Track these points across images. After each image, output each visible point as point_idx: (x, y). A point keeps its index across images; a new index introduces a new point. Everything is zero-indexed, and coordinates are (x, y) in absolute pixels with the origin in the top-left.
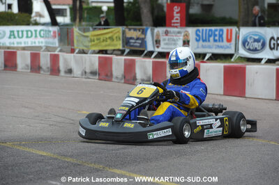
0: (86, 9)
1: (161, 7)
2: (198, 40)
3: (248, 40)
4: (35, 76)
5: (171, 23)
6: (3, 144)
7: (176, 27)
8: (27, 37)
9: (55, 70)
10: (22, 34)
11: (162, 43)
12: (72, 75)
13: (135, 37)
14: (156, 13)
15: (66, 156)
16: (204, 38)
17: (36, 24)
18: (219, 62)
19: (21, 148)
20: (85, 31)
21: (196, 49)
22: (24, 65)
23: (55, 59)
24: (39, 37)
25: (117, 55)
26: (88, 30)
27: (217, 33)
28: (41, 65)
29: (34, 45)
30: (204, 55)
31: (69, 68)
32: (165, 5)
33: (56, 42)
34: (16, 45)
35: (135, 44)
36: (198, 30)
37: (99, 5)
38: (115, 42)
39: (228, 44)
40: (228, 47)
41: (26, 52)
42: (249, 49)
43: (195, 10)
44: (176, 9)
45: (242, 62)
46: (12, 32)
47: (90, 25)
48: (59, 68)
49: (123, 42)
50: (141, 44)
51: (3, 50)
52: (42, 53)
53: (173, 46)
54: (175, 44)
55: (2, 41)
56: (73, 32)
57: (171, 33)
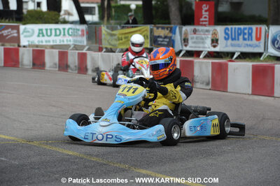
0: (114, 7)
1: (190, 5)
2: (226, 39)
3: (278, 39)
4: (63, 75)
5: (200, 21)
6: (31, 143)
7: (205, 25)
8: (56, 35)
9: (82, 69)
10: (51, 33)
11: (190, 41)
13: (163, 36)
15: (92, 155)
16: (233, 37)
17: (65, 22)
18: (248, 61)
19: (48, 147)
20: (112, 30)
21: (224, 47)
22: (52, 64)
23: (82, 57)
24: (67, 35)
26: (116, 29)
27: (246, 31)
28: (69, 64)
29: (62, 43)
30: (233, 54)
31: (96, 66)
32: (194, 3)
33: (84, 41)
34: (44, 43)
35: (163, 43)
36: (227, 29)
37: (127, 3)
39: (257, 42)
40: (257, 46)
41: (54, 50)
42: (279, 48)
43: (224, 8)
44: (205, 7)
45: (271, 61)
46: (41, 30)
47: (118, 24)
48: (86, 66)
49: (151, 41)
50: (168, 42)
51: (31, 49)
52: (70, 52)
53: (201, 45)
54: (203, 43)
55: (31, 39)
56: (101, 31)
57: (199, 31)
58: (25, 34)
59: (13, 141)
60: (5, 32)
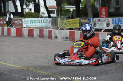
0: (63, 10)
1: (97, 9)
2: (113, 23)
4: (41, 39)
5: (101, 16)
6: (29, 69)
7: (104, 18)
8: (38, 23)
9: (50, 37)
10: (36, 21)
11: (97, 25)
12: (57, 39)
13: (85, 22)
17: (42, 17)
19: (36, 71)
21: (112, 27)
22: (37, 35)
23: (50, 32)
24: (43, 23)
25: (77, 30)
26: (64, 20)
27: (122, 20)
28: (44, 35)
29: (41, 26)
31: (56, 36)
32: (98, 8)
33: (50, 25)
34: (33, 26)
36: (114, 19)
37: (69, 8)
38: (76, 25)
41: (38, 29)
43: (112, 10)
44: (103, 10)
46: (31, 21)
47: (65, 17)
48: (52, 36)
49: (80, 24)
51: (28, 29)
52: (44, 30)
53: (102, 26)
54: (103, 25)
55: (27, 24)
56: (58, 21)
57: (101, 20)
58: (25, 22)
59: (21, 68)
60: (16, 22)
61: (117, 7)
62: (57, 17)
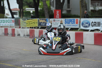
0: (25, 12)
1: (52, 11)
2: (65, 23)
3: (84, 23)
4: (6, 37)
5: (56, 17)
7: (58, 18)
8: (3, 22)
9: (13, 35)
10: (1, 21)
12: (20, 36)
13: (43, 22)
14: (50, 14)
15: (18, 66)
16: (68, 22)
17: (6, 18)
18: (73, 31)
20: (24, 20)
22: (2, 33)
23: (13, 30)
24: (7, 22)
25: (36, 29)
27: (73, 20)
28: (8, 33)
29: (5, 25)
30: (68, 29)
31: (19, 34)
32: (54, 10)
33: (13, 24)
35: (43, 25)
36: (66, 20)
37: (29, 11)
38: (35, 24)
39: (77, 24)
40: (76, 26)
42: (84, 26)
43: (64, 12)
44: (58, 12)
45: (82, 31)
47: (26, 18)
48: (15, 34)
49: (38, 24)
50: (45, 25)
52: (9, 29)
53: (57, 25)
56: (20, 21)
57: (56, 21)
61: (68, 9)
62: (20, 18)
